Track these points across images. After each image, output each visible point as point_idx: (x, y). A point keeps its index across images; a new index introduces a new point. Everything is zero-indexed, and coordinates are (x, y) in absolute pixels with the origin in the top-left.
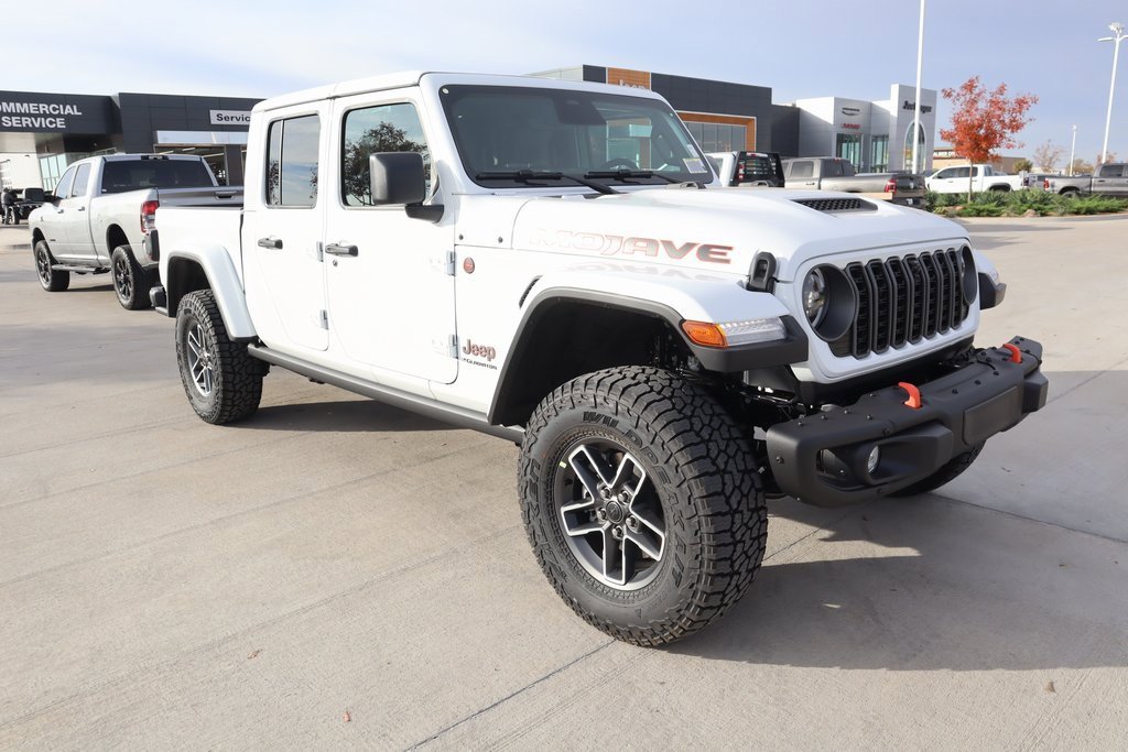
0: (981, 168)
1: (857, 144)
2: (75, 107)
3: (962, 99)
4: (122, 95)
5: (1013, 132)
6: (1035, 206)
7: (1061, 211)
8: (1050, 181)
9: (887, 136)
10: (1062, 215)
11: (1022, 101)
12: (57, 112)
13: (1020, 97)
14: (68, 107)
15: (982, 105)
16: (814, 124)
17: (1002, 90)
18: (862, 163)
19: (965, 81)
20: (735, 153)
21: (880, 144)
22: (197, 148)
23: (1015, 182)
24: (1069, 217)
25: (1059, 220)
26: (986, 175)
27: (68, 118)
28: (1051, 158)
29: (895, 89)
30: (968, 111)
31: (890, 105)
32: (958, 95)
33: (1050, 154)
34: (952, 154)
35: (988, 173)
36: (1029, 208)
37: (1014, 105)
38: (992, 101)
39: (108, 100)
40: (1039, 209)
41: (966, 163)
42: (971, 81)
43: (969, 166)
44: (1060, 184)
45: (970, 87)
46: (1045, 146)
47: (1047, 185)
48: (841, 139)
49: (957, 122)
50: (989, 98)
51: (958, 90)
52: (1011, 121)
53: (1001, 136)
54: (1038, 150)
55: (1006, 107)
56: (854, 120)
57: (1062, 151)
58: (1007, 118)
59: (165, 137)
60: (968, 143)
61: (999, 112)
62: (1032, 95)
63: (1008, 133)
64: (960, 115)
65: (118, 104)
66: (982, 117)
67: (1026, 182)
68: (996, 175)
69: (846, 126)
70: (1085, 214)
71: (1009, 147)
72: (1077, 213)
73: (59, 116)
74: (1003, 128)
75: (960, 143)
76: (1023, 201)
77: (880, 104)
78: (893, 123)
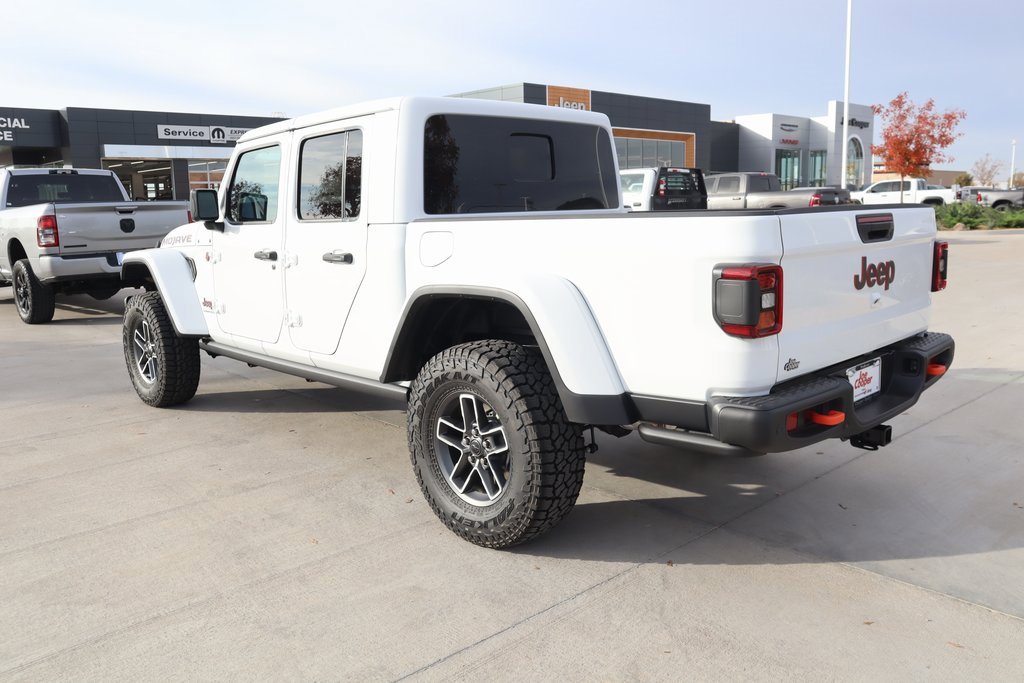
0: (914, 182)
1: (796, 160)
2: (23, 120)
3: (892, 114)
4: (70, 110)
5: (942, 146)
6: (965, 219)
7: (990, 224)
8: (983, 194)
9: (826, 152)
10: (992, 228)
11: (950, 116)
12: (5, 125)
13: (949, 112)
14: (16, 120)
15: (911, 121)
16: (753, 140)
17: (930, 105)
18: (801, 178)
19: (894, 97)
20: (656, 169)
21: (818, 159)
22: (145, 161)
23: (948, 196)
24: (998, 230)
25: (990, 234)
26: (919, 188)
27: (16, 131)
28: (990, 172)
29: (832, 106)
30: (897, 127)
31: (827, 121)
32: (887, 110)
33: (988, 168)
34: (882, 168)
35: (921, 186)
36: (959, 221)
37: (942, 120)
38: (920, 117)
39: (56, 114)
40: (969, 222)
41: (896, 178)
42: (900, 97)
43: (900, 180)
44: (993, 197)
45: (898, 103)
46: (984, 160)
47: (980, 198)
48: (780, 154)
49: (887, 137)
50: (918, 114)
51: (887, 106)
52: (941, 136)
53: (931, 151)
54: (977, 163)
55: (936, 122)
56: (792, 136)
57: (1002, 165)
58: (936, 133)
59: (112, 151)
60: (897, 159)
61: (928, 128)
62: (959, 111)
63: (938, 147)
64: (890, 130)
65: (66, 118)
66: (911, 132)
67: (959, 196)
68: (929, 188)
69: (784, 141)
70: (1016, 227)
71: (939, 161)
72: (1008, 225)
73: (7, 129)
74: (932, 143)
75: (890, 158)
76: (954, 214)
77: (817, 120)
78: (831, 139)
